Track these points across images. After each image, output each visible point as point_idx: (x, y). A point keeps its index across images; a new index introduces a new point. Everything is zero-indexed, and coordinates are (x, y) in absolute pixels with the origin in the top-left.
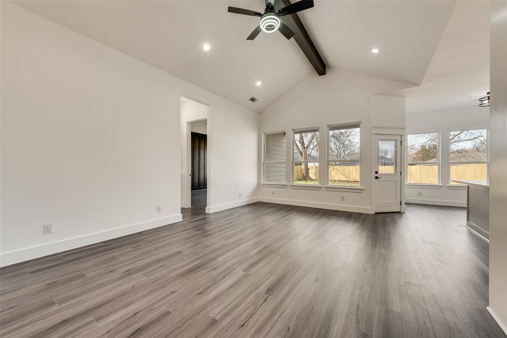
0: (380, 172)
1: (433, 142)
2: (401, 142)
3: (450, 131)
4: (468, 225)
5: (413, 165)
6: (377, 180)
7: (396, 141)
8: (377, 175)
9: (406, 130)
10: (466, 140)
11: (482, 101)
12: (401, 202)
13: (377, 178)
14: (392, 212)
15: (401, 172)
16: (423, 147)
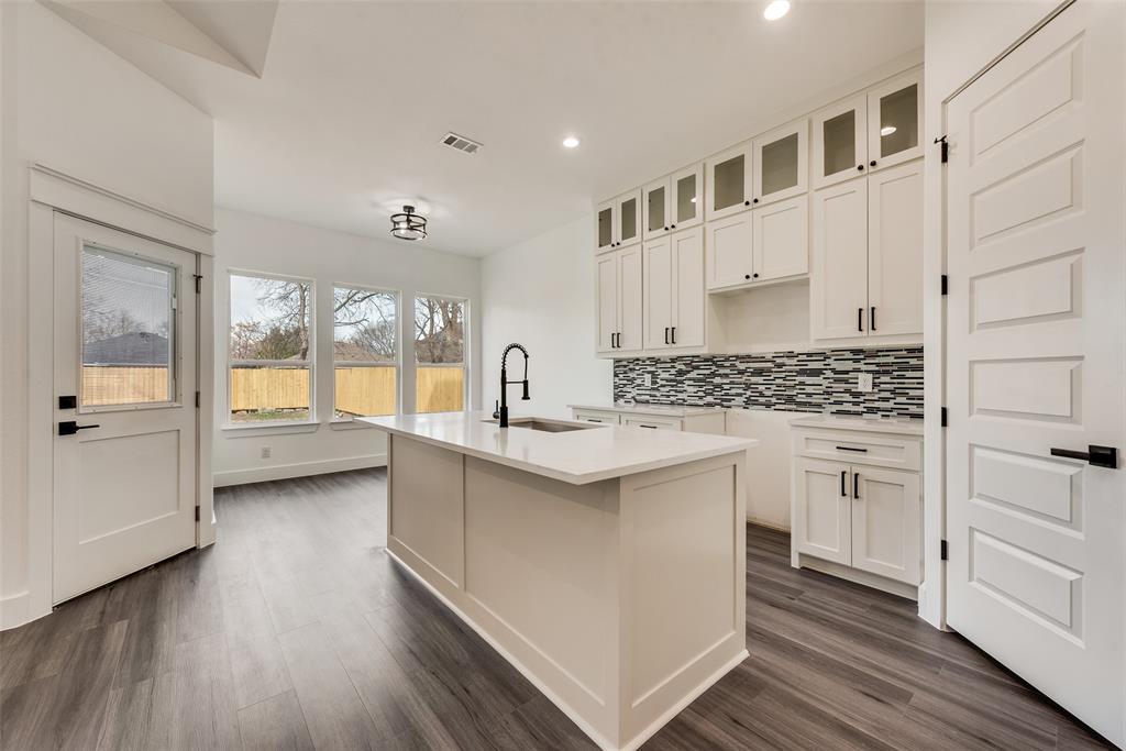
0: (85, 402)
1: (292, 322)
2: (198, 278)
3: (334, 285)
4: (392, 544)
5: (254, 367)
6: (68, 438)
7: (175, 270)
8: (68, 416)
9: (215, 236)
10: (346, 324)
11: (395, 223)
12: (197, 509)
13: (67, 429)
14: (157, 566)
15: (197, 394)
16: (275, 331)
